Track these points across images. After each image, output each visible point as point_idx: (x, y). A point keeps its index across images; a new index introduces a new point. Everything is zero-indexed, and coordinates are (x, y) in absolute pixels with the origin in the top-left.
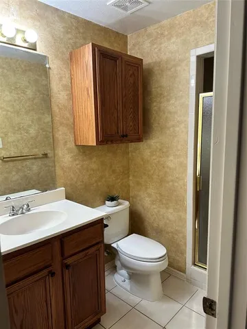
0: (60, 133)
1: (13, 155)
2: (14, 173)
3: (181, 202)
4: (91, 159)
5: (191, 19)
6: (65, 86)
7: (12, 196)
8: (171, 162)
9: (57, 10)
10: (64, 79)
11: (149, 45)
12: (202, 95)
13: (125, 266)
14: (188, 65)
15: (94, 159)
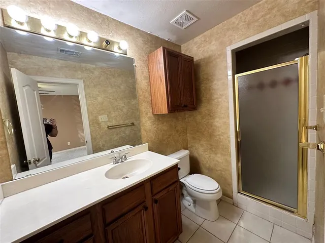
0: (143, 107)
1: (114, 124)
2: (115, 136)
3: (227, 149)
4: (163, 123)
5: (225, 27)
6: (145, 77)
7: (115, 150)
8: (218, 122)
9: (139, 30)
10: (144, 73)
11: (196, 49)
12: (236, 76)
13: (190, 195)
14: (225, 56)
15: (165, 124)
